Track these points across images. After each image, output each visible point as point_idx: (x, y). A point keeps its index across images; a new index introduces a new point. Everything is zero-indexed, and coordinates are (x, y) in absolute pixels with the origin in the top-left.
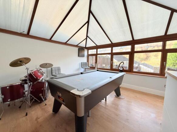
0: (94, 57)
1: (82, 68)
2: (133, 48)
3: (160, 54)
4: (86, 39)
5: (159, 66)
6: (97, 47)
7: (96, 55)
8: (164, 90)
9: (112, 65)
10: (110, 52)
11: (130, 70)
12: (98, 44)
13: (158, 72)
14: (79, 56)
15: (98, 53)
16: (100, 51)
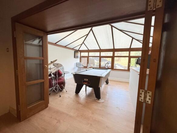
0: (86, 58)
1: (77, 67)
2: (114, 54)
3: (127, 58)
4: (82, 44)
5: (127, 66)
6: (89, 51)
7: (88, 57)
8: (129, 79)
9: (100, 65)
10: (99, 55)
11: (112, 68)
12: (90, 49)
13: (127, 69)
14: (75, 57)
15: (90, 55)
16: (91, 54)
